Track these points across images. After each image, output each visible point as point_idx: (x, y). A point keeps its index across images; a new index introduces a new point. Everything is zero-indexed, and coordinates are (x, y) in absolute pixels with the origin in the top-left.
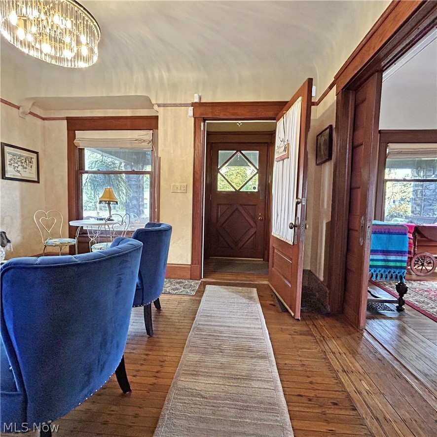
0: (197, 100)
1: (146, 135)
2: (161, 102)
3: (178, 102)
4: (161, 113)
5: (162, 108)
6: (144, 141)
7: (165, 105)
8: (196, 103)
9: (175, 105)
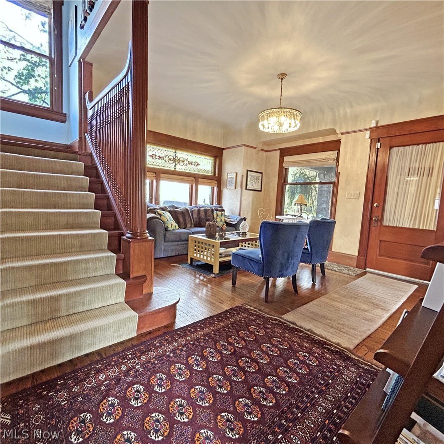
0: (373, 125)
1: (332, 154)
2: (344, 131)
3: (358, 129)
4: (343, 138)
5: (344, 135)
6: (330, 159)
7: (346, 133)
8: (373, 128)
9: (355, 132)
